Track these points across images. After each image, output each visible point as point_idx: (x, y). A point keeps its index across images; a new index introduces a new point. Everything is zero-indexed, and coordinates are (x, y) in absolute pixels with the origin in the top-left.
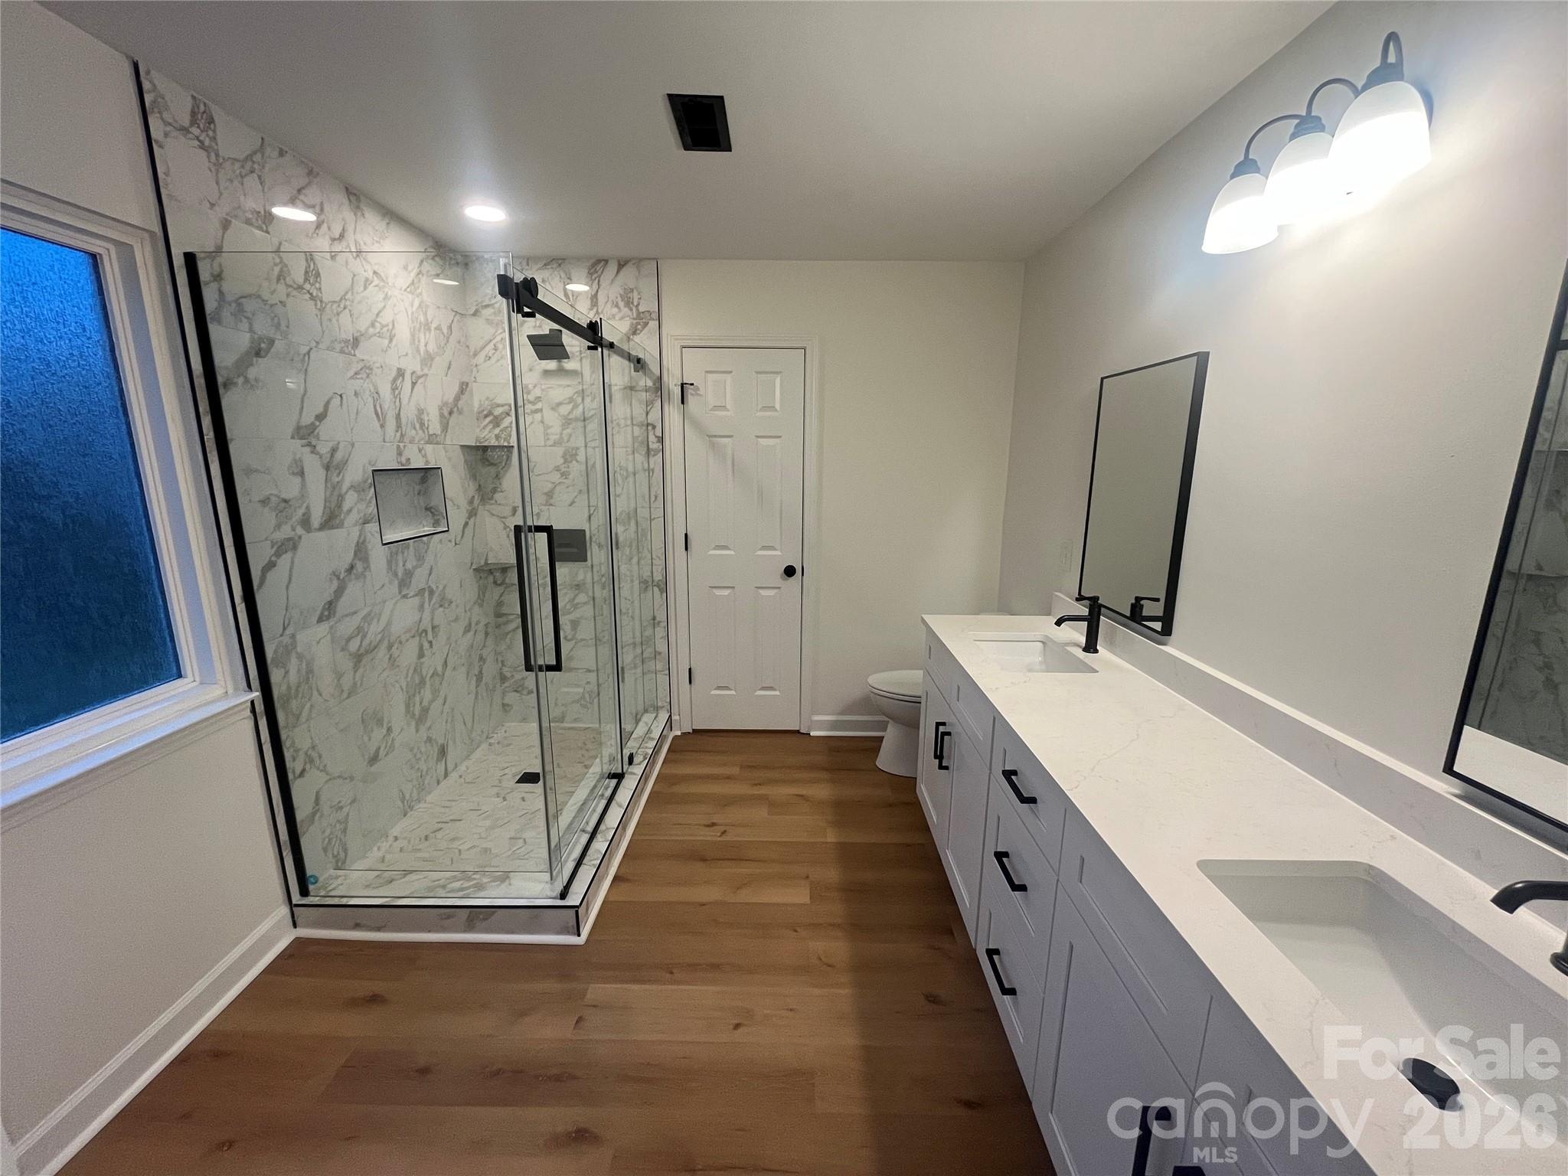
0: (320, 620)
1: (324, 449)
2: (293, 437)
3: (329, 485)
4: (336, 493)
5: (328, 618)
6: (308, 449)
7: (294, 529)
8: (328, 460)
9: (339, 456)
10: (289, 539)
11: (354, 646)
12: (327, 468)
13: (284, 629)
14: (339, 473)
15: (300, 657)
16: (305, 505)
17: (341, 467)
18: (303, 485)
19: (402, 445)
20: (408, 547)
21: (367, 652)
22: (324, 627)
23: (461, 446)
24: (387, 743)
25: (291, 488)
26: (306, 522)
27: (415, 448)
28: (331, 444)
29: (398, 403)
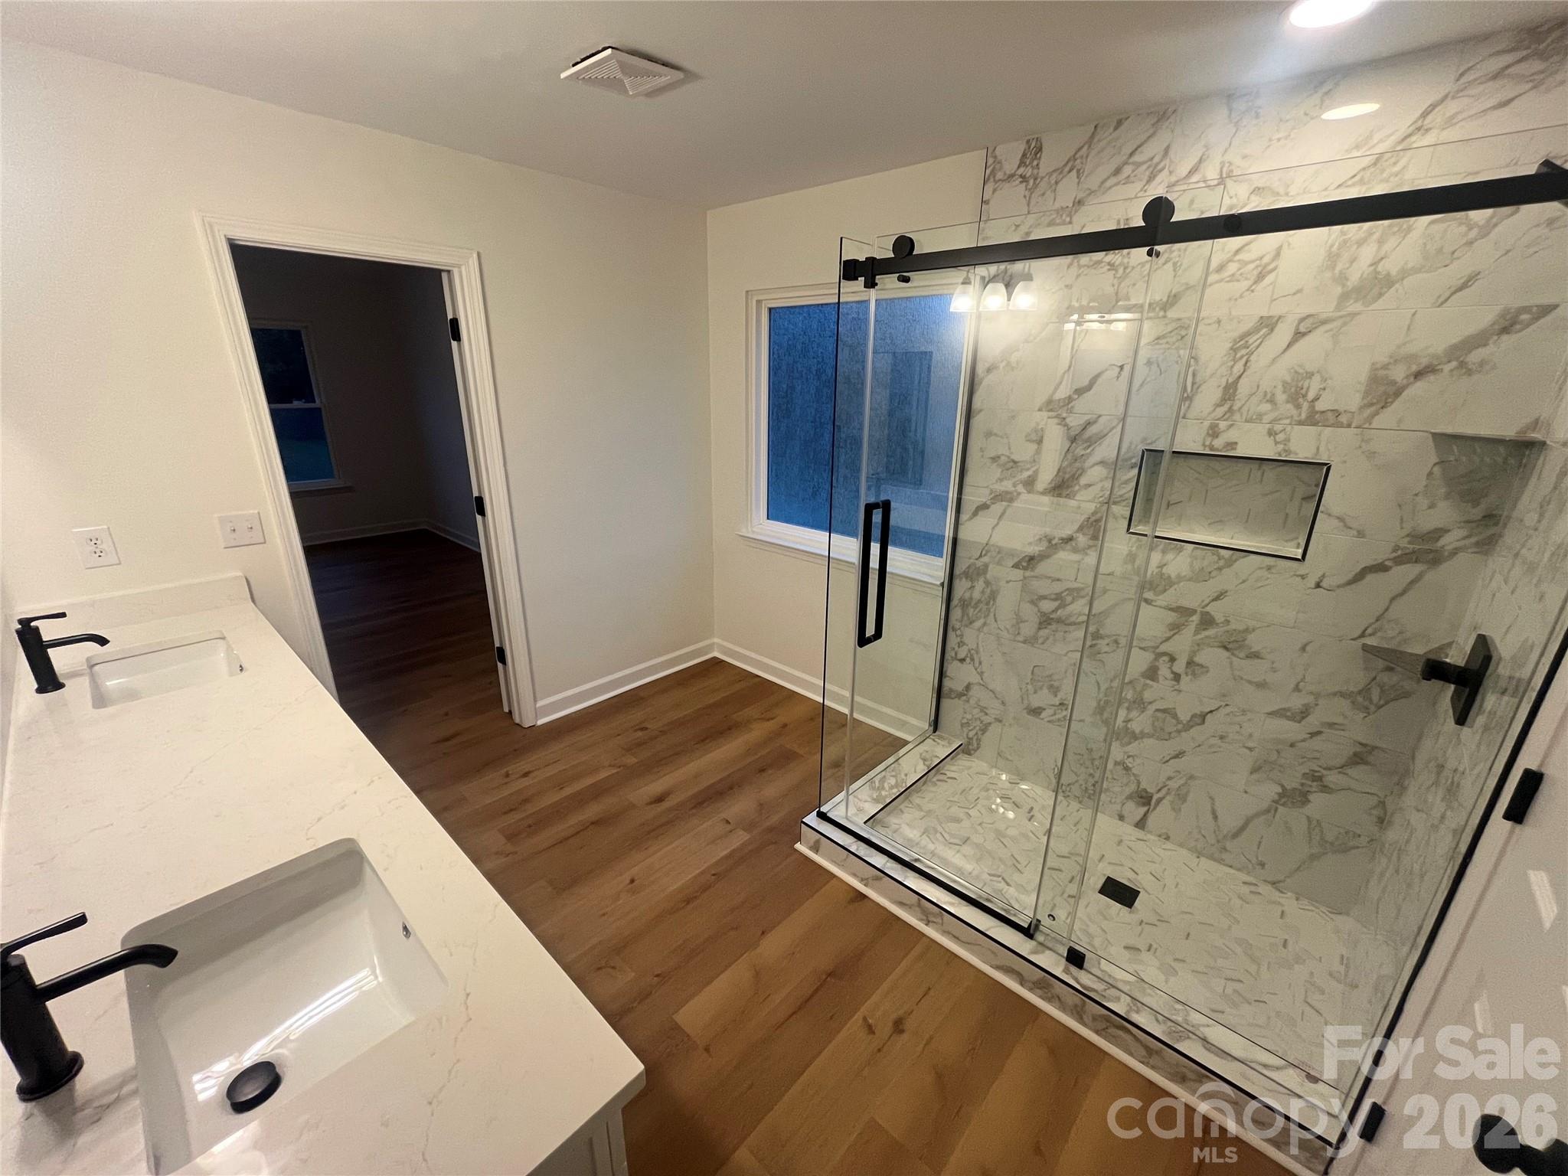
0: (1016, 566)
1: (1075, 421)
2: (1040, 410)
3: (1069, 456)
4: (1077, 465)
5: (1025, 569)
6: (1056, 421)
7: (1015, 485)
8: (1077, 433)
9: (1093, 430)
10: (1007, 493)
11: (1047, 606)
12: (1073, 440)
13: (981, 556)
14: (1089, 446)
15: (987, 583)
16: (1034, 469)
17: (1091, 442)
18: (1038, 452)
19: (1223, 425)
20: (1181, 550)
21: (1059, 621)
22: (1018, 574)
23: (1434, 435)
24: (1055, 714)
25: (1023, 452)
26: (1030, 483)
27: (1262, 429)
28: (1087, 417)
29: (1239, 366)
